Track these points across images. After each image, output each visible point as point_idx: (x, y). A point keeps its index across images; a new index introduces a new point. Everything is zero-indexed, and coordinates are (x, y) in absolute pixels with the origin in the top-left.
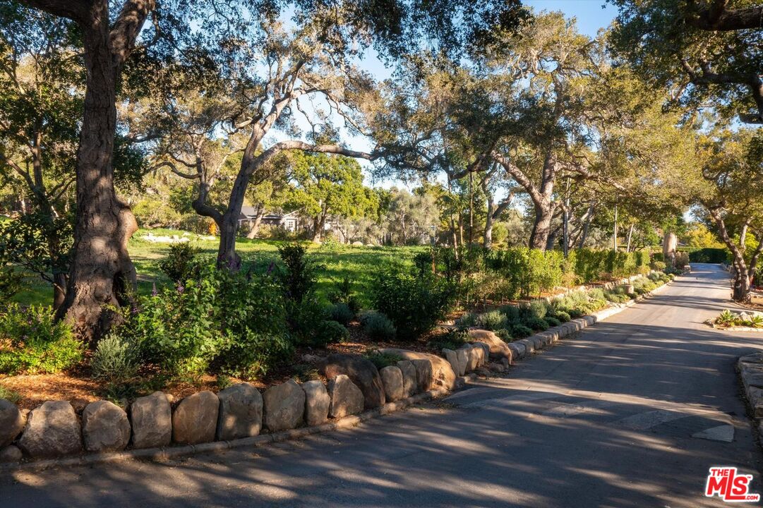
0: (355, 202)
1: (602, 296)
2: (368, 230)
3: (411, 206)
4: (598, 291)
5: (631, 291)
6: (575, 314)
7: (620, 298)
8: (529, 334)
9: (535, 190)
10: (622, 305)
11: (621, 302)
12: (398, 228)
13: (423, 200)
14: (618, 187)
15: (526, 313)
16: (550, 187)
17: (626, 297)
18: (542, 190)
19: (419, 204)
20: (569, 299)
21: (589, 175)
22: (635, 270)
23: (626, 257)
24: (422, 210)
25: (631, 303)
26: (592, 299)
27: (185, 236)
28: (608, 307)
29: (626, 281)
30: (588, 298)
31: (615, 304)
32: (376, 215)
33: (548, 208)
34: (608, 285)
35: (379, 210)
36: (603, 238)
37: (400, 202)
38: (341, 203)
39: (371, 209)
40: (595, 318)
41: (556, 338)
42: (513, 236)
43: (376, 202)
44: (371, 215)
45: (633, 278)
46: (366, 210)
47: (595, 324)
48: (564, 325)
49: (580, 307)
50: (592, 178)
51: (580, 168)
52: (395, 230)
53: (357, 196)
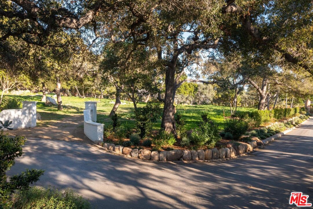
0: (186, 89)
1: (284, 126)
2: (187, 98)
3: (203, 89)
4: (282, 124)
5: (294, 123)
6: (277, 132)
7: (290, 126)
8: (265, 138)
9: (260, 90)
10: (291, 129)
11: (290, 128)
12: (198, 97)
13: (208, 87)
14: (289, 87)
15: (262, 131)
16: (265, 88)
17: (292, 125)
18: (262, 89)
19: (206, 88)
20: (273, 127)
21: (279, 83)
22: (294, 115)
23: (291, 110)
24: (207, 91)
25: (294, 128)
26: (280, 127)
27: (124, 102)
28: (287, 129)
29: (291, 119)
30: (279, 126)
31: (289, 128)
32: (193, 94)
33: (264, 95)
34: (285, 121)
35: (194, 92)
36: (280, 101)
37: (199, 88)
38: (181, 90)
39: (191, 92)
40: (283, 133)
41: (273, 139)
42: (243, 100)
43: (193, 89)
44: (191, 94)
45: (294, 118)
46: (189, 92)
47: (283, 135)
48: (274, 135)
49: (277, 129)
50: (280, 84)
51: (275, 81)
52: (197, 98)
53: (187, 87)
